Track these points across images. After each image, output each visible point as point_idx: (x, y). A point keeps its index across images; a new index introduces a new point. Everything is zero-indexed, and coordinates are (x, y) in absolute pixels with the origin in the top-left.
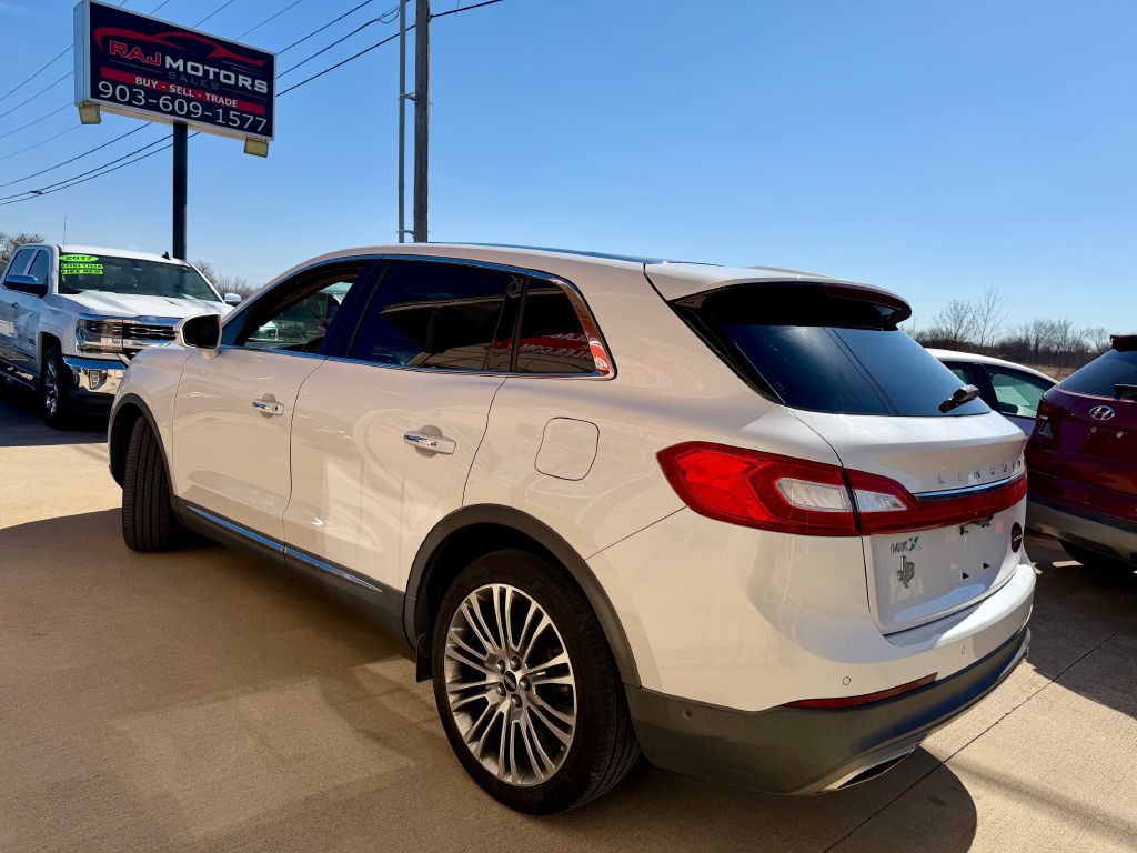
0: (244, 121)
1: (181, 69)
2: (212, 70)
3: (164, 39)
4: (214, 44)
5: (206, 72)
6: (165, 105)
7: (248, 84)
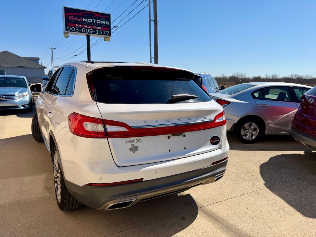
0: (103, 32)
1: (87, 21)
2: (95, 20)
3: (83, 14)
4: (95, 14)
5: (93, 21)
6: (84, 31)
7: (104, 23)
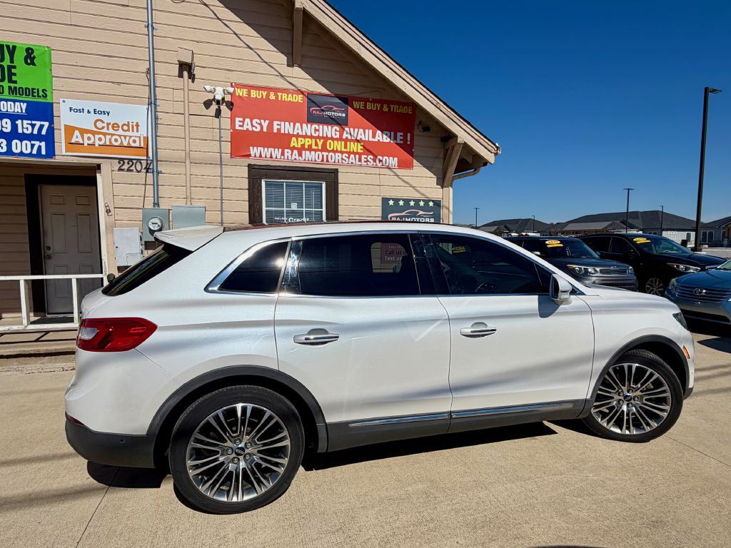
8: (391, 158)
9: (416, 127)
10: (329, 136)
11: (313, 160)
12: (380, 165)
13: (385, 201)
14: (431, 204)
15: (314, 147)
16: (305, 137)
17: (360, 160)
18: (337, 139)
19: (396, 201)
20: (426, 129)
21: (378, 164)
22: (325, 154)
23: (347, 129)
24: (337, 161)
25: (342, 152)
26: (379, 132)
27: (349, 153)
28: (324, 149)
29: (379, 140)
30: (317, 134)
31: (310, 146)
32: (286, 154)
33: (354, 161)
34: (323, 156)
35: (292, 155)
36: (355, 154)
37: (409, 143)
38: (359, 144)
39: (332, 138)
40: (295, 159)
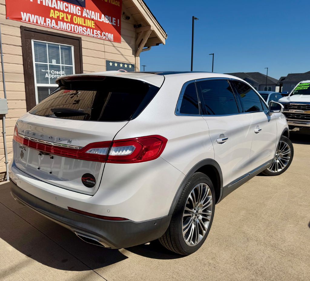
8: (110, 34)
9: (122, 16)
10: (75, 13)
11: (65, 29)
12: (104, 38)
13: (108, 62)
14: (130, 66)
15: (65, 19)
16: (59, 11)
17: (93, 34)
18: (79, 16)
19: (114, 63)
20: (128, 18)
21: (103, 37)
22: (73, 26)
23: (85, 9)
24: (80, 32)
25: (83, 26)
26: (103, 15)
27: (87, 27)
28: (72, 22)
29: (103, 21)
30: (66, 11)
31: (63, 18)
32: (47, 22)
33: (89, 33)
34: (71, 26)
35: (51, 23)
36: (91, 28)
37: (118, 25)
38: (93, 22)
39: (76, 15)
40: (54, 27)
